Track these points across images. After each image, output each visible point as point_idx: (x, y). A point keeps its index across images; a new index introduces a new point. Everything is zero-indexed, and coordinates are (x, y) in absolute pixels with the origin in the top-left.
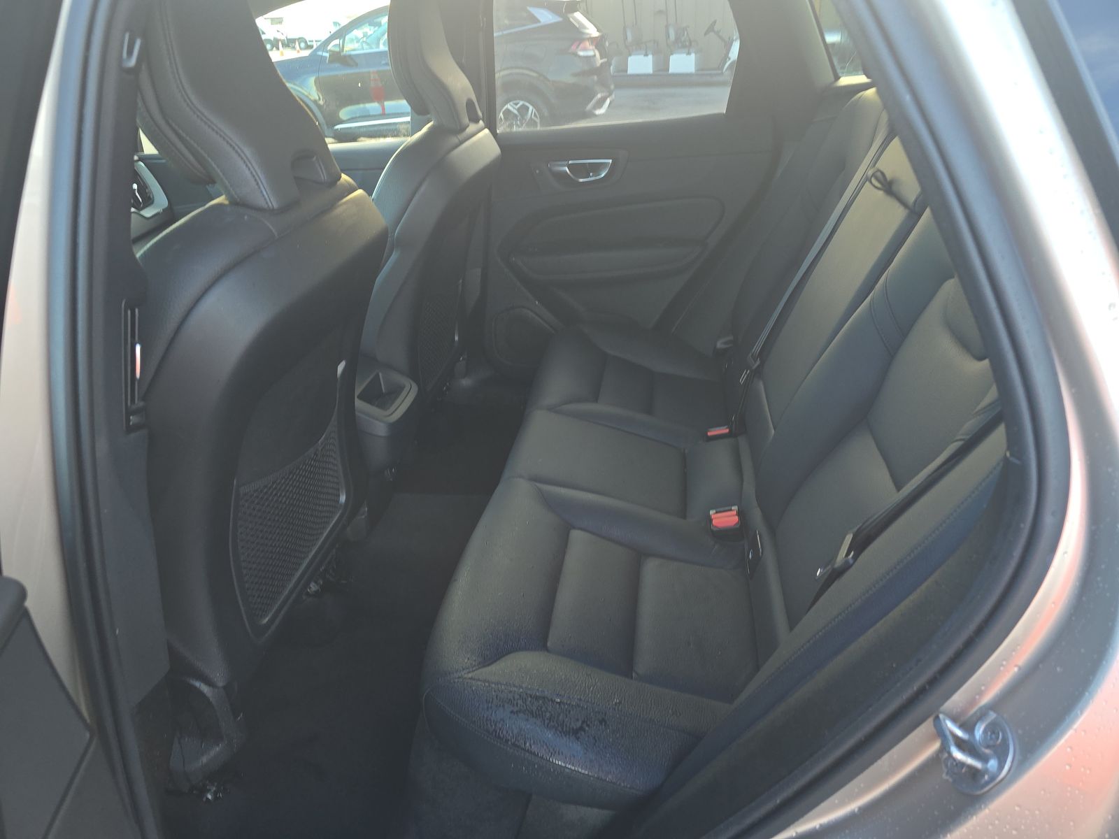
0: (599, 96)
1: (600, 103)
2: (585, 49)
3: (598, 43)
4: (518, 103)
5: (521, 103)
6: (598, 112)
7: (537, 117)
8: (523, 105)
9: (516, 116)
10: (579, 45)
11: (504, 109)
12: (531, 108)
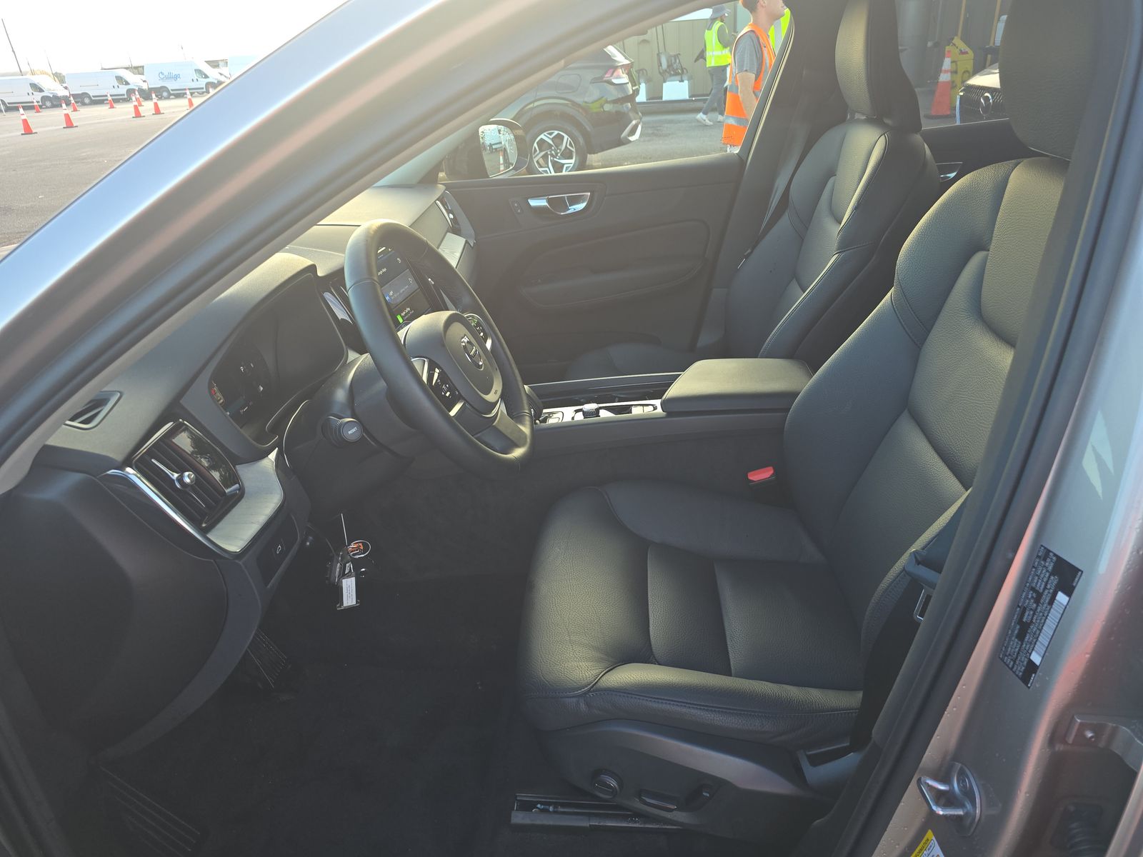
0: (634, 122)
1: (633, 132)
2: (619, 77)
3: (628, 69)
4: (553, 133)
5: (556, 132)
6: (632, 138)
7: (572, 147)
8: (558, 134)
9: (550, 146)
10: (612, 74)
11: (537, 141)
12: (566, 137)
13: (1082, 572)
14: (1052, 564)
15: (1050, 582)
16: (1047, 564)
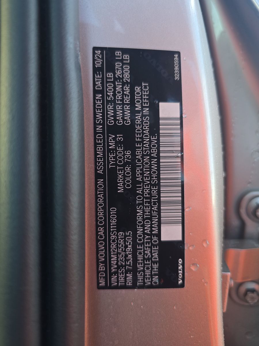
13: (179, 53)
14: (127, 68)
15: (137, 97)
16: (118, 73)
